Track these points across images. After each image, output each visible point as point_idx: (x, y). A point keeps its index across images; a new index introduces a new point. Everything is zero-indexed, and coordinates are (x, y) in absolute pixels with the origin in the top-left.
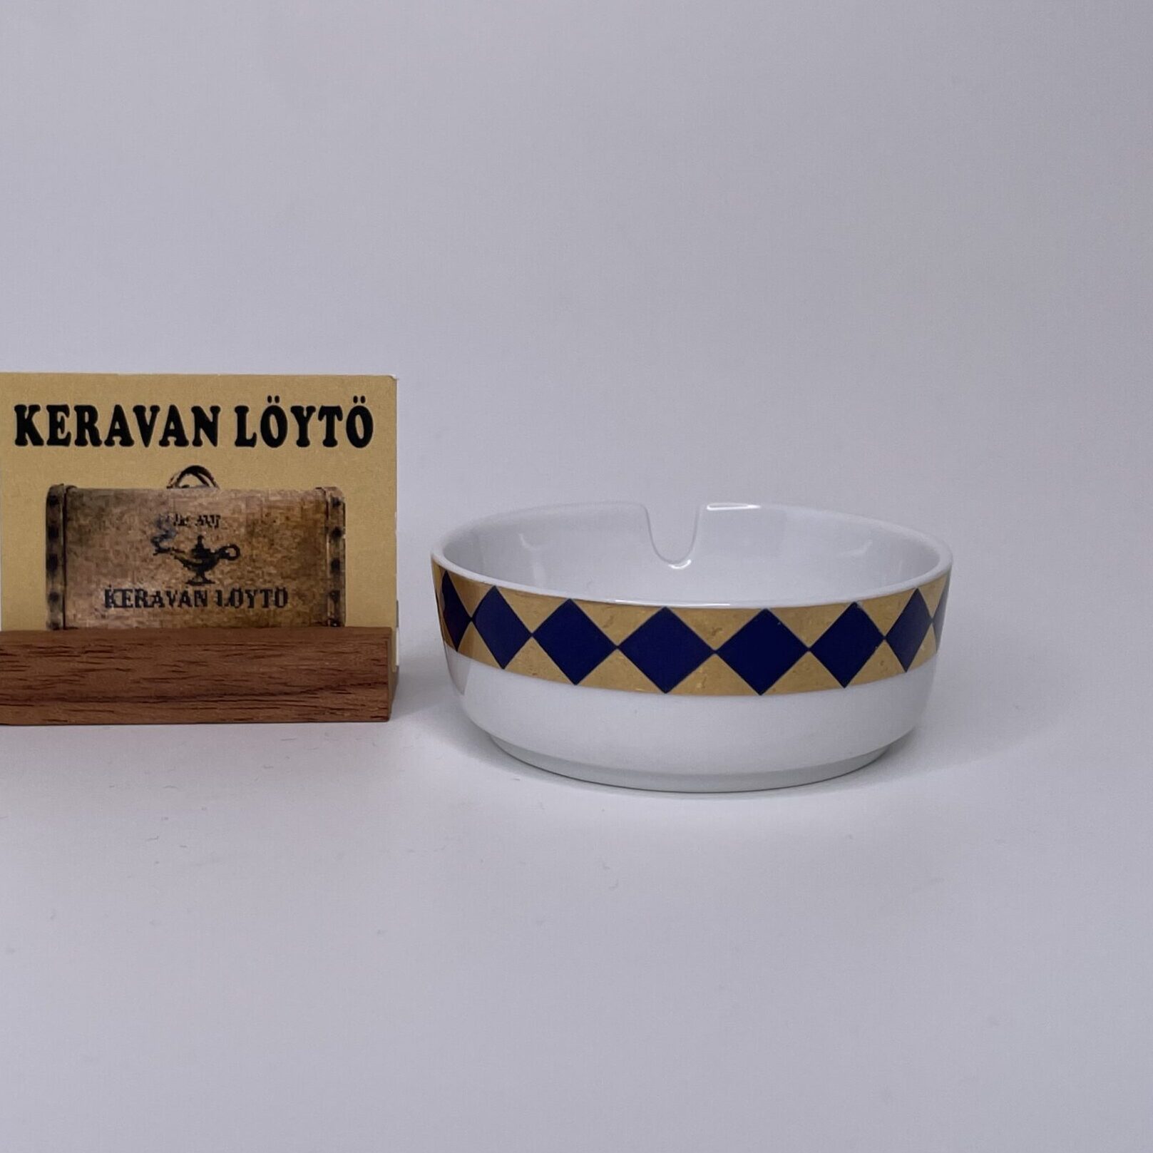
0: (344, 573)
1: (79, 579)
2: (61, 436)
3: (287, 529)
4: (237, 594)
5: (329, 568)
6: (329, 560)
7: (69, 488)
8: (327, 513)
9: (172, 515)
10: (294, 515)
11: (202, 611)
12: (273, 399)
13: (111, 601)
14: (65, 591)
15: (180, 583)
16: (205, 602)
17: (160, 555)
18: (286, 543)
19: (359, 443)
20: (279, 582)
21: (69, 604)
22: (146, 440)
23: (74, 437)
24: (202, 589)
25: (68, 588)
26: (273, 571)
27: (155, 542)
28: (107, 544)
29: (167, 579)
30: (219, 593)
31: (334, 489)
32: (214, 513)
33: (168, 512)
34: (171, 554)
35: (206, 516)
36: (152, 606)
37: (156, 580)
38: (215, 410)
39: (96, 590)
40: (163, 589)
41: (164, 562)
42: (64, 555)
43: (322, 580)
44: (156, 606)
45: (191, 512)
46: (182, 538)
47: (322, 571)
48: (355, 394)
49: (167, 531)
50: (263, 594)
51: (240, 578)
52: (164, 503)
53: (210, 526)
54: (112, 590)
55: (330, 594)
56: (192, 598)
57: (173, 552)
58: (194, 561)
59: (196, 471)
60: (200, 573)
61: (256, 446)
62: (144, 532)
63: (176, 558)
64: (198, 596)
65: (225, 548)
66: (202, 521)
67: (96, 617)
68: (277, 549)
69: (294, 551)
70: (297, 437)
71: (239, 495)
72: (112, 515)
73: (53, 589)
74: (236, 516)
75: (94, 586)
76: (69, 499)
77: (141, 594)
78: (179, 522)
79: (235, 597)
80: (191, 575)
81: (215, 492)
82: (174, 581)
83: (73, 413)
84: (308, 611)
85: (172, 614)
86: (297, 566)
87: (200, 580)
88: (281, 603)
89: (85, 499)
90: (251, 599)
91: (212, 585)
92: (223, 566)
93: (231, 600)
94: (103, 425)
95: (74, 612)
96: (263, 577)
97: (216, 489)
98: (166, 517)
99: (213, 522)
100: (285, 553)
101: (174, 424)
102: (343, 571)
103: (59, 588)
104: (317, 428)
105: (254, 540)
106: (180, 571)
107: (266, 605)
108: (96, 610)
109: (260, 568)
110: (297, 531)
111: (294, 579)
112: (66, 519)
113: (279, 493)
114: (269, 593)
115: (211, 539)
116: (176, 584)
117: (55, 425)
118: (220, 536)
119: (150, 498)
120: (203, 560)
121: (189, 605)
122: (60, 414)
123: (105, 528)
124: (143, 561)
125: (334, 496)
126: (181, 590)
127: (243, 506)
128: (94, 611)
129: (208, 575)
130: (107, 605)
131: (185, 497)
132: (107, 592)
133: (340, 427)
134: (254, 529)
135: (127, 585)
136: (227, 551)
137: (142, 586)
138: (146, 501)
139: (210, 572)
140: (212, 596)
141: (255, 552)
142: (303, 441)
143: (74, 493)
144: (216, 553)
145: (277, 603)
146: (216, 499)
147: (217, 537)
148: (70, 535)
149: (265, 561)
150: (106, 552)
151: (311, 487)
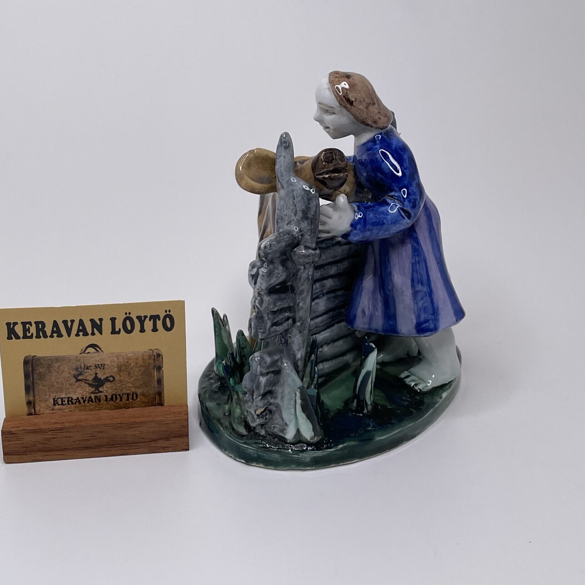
0: (163, 384)
1: (40, 395)
2: (28, 335)
3: (136, 367)
4: (114, 396)
5: (156, 383)
6: (156, 379)
7: (34, 356)
8: (154, 360)
9: (83, 365)
10: (139, 362)
11: (99, 404)
12: (128, 314)
13: (56, 403)
14: (34, 400)
15: (88, 393)
16: (100, 400)
17: (77, 382)
18: (136, 374)
19: (168, 329)
20: (133, 390)
21: (37, 405)
22: (69, 335)
23: (35, 335)
24: (98, 395)
25: (36, 398)
26: (131, 386)
27: (75, 377)
29: (82, 392)
30: (106, 396)
31: (157, 349)
32: (102, 363)
33: (81, 364)
34: (83, 381)
35: (98, 365)
36: (75, 404)
37: (76, 393)
38: (101, 320)
39: (49, 398)
40: (80, 396)
41: (80, 385)
42: (33, 385)
43: (153, 387)
44: (77, 403)
45: (91, 363)
46: (88, 375)
47: (153, 384)
48: (165, 310)
49: (80, 372)
50: (126, 395)
52: (79, 360)
53: (101, 369)
54: (56, 399)
55: (157, 393)
56: (94, 399)
57: (84, 381)
58: (94, 383)
59: (93, 346)
60: (97, 389)
61: (120, 334)
62: (70, 373)
63: (85, 383)
64: (96, 398)
65: (108, 377)
66: (97, 367)
67: (49, 409)
68: (132, 376)
69: (139, 376)
70: (140, 329)
71: (114, 355)
72: (55, 367)
73: (28, 399)
74: (112, 363)
75: (47, 397)
76: (34, 362)
77: (70, 399)
78: (86, 368)
80: (93, 389)
81: (102, 354)
82: (85, 393)
83: (34, 325)
84: (147, 401)
85: (85, 406)
86: (141, 382)
87: (97, 391)
88: (135, 398)
89: (42, 361)
90: (121, 398)
91: (103, 393)
92: (108, 385)
93: (112, 399)
94: (48, 329)
95: (39, 408)
96: (126, 388)
97: (102, 353)
98: (80, 366)
99: (102, 367)
100: (135, 378)
101: (82, 327)
102: (162, 383)
103: (31, 399)
104: (148, 324)
105: (121, 373)
106: (88, 388)
107: (128, 400)
109: (124, 384)
110: (141, 368)
111: (141, 388)
112: (33, 370)
113: (132, 353)
114: (129, 395)
115: (101, 374)
116: (86, 394)
117: (25, 330)
118: (105, 373)
119: (72, 359)
120: (98, 383)
121: (93, 402)
122: (27, 326)
123: (51, 372)
124: (70, 385)
125: (158, 352)
126: (88, 396)
127: (115, 359)
128: (48, 407)
130: (54, 405)
131: (88, 357)
132: (54, 399)
133: (159, 324)
134: (121, 369)
135: (63, 396)
136: (109, 379)
137: (70, 396)
138: (70, 360)
139: (101, 388)
140: (103, 398)
141: (122, 378)
142: (142, 330)
143: (36, 358)
144: (104, 379)
145: (133, 398)
146: (103, 357)
147: (104, 373)
148: (35, 376)
149: (127, 382)
150: (52, 382)
151: (147, 349)
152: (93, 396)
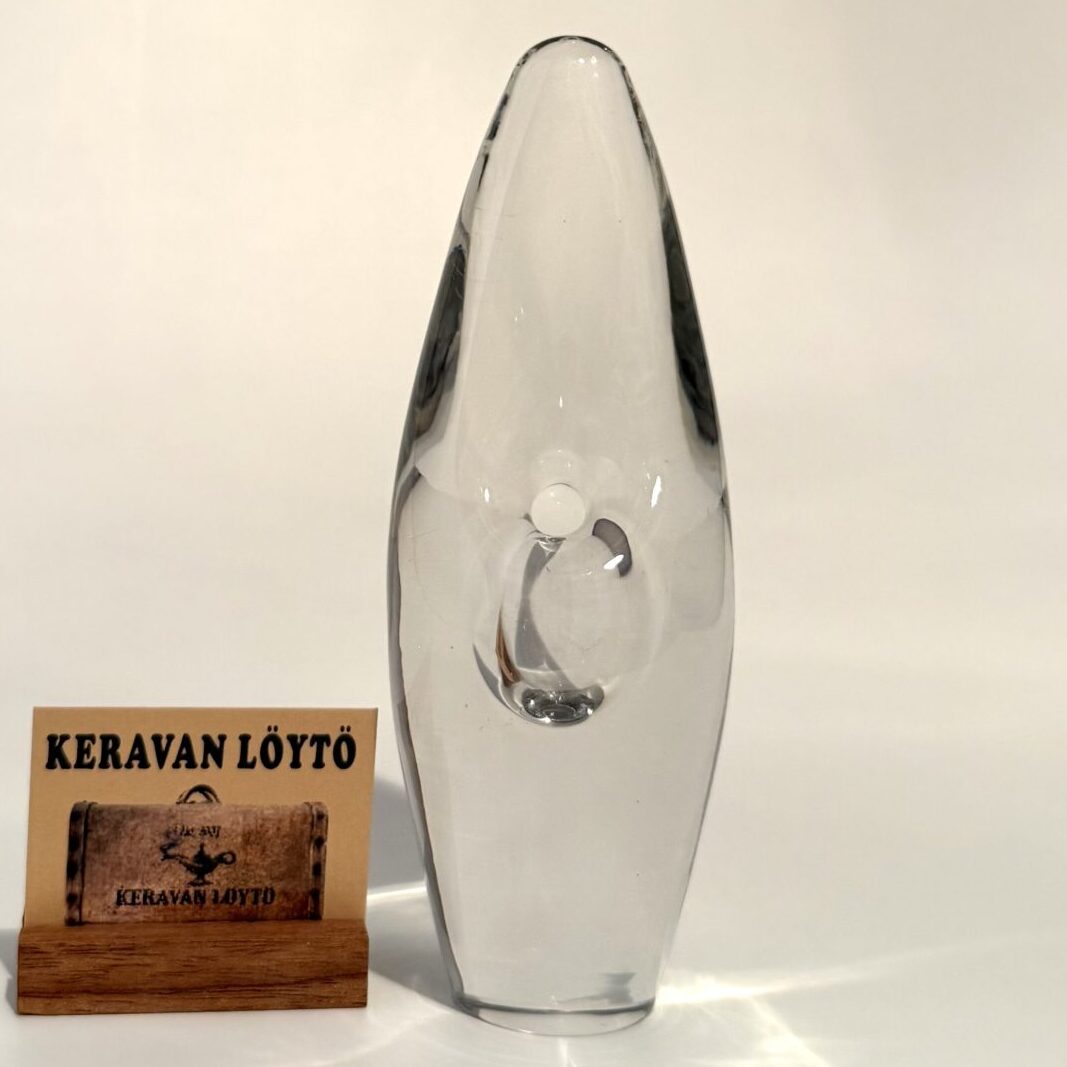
1: (95, 881)
3: (278, 837)
4: (231, 893)
5: (311, 872)
6: (311, 863)
7: (90, 805)
8: (312, 825)
9: (179, 827)
10: (283, 826)
11: (201, 907)
12: (273, 729)
13: (122, 900)
14: (82, 892)
15: (182, 884)
16: (203, 900)
17: (167, 861)
19: (343, 765)
20: (267, 883)
21: (85, 902)
22: (161, 764)
23: (98, 761)
25: (85, 889)
26: (264, 874)
27: (163, 849)
28: (122, 853)
29: (172, 880)
30: (216, 893)
31: (319, 804)
32: (216, 824)
33: (176, 825)
34: (177, 860)
35: (208, 827)
36: (158, 903)
37: (162, 882)
38: (222, 738)
39: (109, 890)
40: (167, 890)
41: (170, 866)
42: (83, 861)
43: (305, 881)
44: (161, 903)
45: (197, 824)
46: (187, 846)
47: (305, 873)
48: (341, 724)
49: (174, 840)
50: (254, 893)
51: (235, 880)
52: (173, 817)
53: (212, 836)
54: (123, 891)
55: (310, 892)
56: (192, 897)
57: (179, 858)
58: (196, 865)
59: (202, 789)
60: (201, 876)
61: (255, 769)
62: (154, 841)
63: (180, 862)
64: (197, 895)
65: (224, 854)
66: (205, 832)
67: (109, 913)
68: (267, 855)
69: (282, 856)
70: (291, 761)
71: (238, 810)
72: (128, 827)
73: (71, 891)
74: (234, 827)
75: (107, 887)
76: (91, 814)
77: (149, 894)
78: (185, 833)
79: (229, 896)
80: (193, 877)
81: (217, 808)
82: (177, 882)
83: (99, 742)
84: (291, 906)
85: (174, 910)
86: (283, 869)
87: (201, 881)
88: (269, 900)
89: (105, 814)
90: (243, 897)
91: (211, 885)
92: (221, 869)
93: (226, 899)
94: (124, 751)
95: (89, 909)
96: (255, 877)
97: (217, 805)
98: (174, 828)
99: (215, 832)
100: (274, 858)
101: (187, 750)
102: (323, 873)
103: (77, 889)
104: (308, 753)
105: (249, 846)
106: (183, 874)
107: (255, 902)
108: (109, 907)
109: (253, 871)
110: (286, 839)
111: (281, 880)
112: (87, 831)
113: (273, 807)
114: (259, 892)
115: (212, 848)
116: (179, 884)
117: (82, 752)
118: (219, 845)
119: (161, 812)
120: (203, 865)
121: (190, 903)
122: (87, 742)
123: (121, 838)
124: (151, 866)
125: (320, 809)
126: (183, 889)
127: (241, 819)
128: (106, 908)
129: (207, 877)
130: (119, 903)
131: (192, 811)
132: (119, 892)
133: (328, 753)
134: (249, 839)
135: (137, 886)
136: (225, 857)
137: (150, 887)
138: (158, 815)
139: (209, 874)
140: (210, 894)
141: (249, 857)
142: (296, 764)
143: (95, 808)
144: (215, 858)
145: (265, 900)
146: (219, 812)
147: (217, 846)
148: (90, 844)
149: (257, 865)
150: (120, 858)
151: (300, 802)
152: (192, 891)
